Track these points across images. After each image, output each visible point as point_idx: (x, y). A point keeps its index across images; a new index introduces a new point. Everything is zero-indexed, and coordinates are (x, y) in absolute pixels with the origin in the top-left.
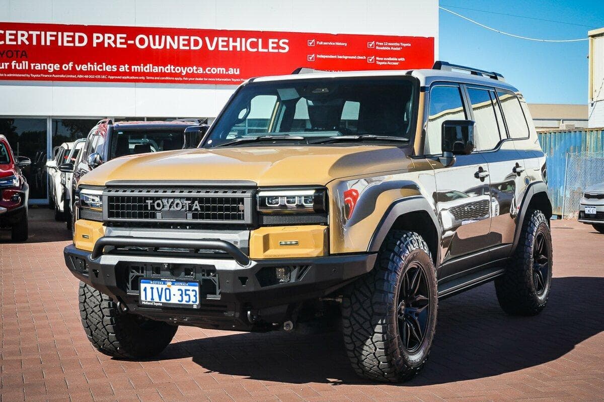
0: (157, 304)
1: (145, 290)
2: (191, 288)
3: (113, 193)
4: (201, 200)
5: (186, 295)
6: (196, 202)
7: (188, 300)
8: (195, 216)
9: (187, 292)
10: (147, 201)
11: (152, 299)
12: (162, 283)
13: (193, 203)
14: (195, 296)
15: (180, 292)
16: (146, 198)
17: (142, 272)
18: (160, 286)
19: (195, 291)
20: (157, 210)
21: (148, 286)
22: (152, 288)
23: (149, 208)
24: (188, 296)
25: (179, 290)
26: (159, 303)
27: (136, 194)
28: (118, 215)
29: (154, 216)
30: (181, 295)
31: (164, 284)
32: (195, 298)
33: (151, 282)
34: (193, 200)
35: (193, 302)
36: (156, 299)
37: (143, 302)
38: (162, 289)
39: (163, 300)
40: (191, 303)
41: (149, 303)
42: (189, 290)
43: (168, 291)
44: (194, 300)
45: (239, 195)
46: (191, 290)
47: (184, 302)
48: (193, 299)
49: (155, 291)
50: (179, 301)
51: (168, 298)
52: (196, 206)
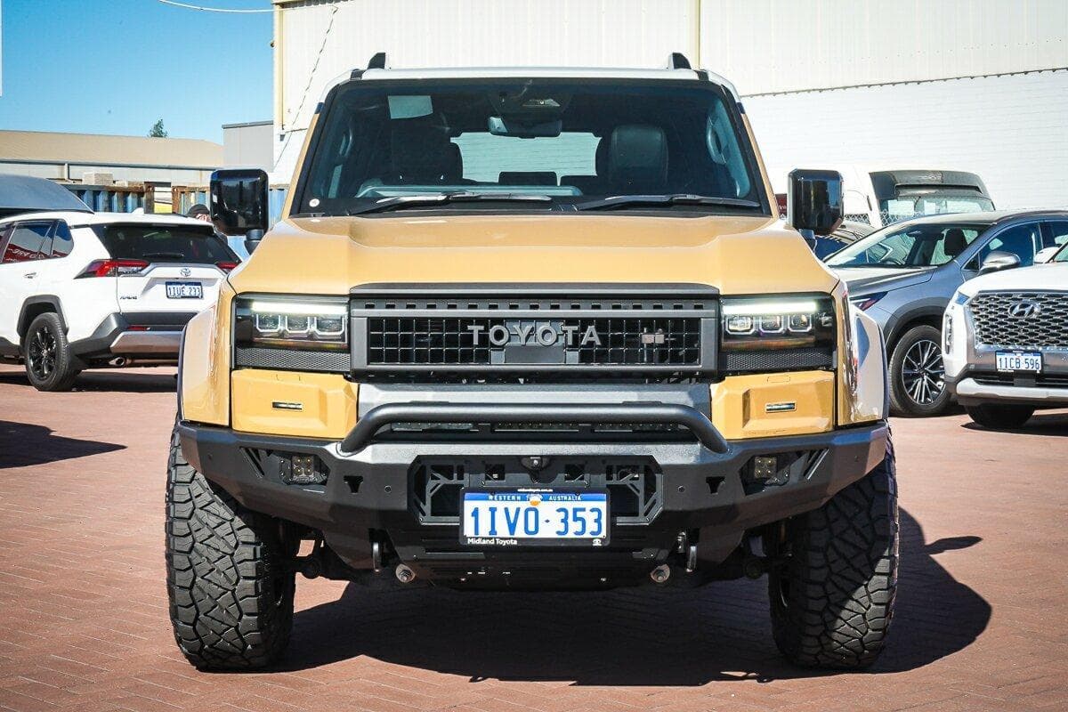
0: (504, 543)
1: (475, 513)
2: (589, 505)
3: (381, 312)
4: (601, 324)
5: (576, 519)
6: (591, 328)
7: (580, 529)
8: (585, 358)
9: (579, 514)
10: (470, 327)
11: (493, 531)
12: (519, 498)
13: (584, 329)
14: (598, 521)
15: (562, 515)
16: (469, 321)
17: (461, 477)
18: (512, 506)
19: (599, 511)
20: (493, 345)
21: (484, 506)
22: (493, 510)
23: (476, 342)
24: (580, 523)
25: (559, 510)
26: (510, 539)
27: (442, 312)
28: (391, 357)
29: (484, 357)
30: (565, 521)
31: (524, 499)
32: (596, 524)
33: (491, 497)
34: (585, 323)
35: (592, 533)
36: (503, 530)
37: (469, 541)
38: (518, 510)
39: (520, 533)
40: (587, 535)
41: (485, 542)
42: (584, 510)
43: (532, 515)
44: (596, 530)
45: (688, 312)
46: (588, 509)
47: (570, 535)
48: (591, 526)
49: (500, 516)
50: (558, 533)
51: (532, 528)
52: (591, 335)
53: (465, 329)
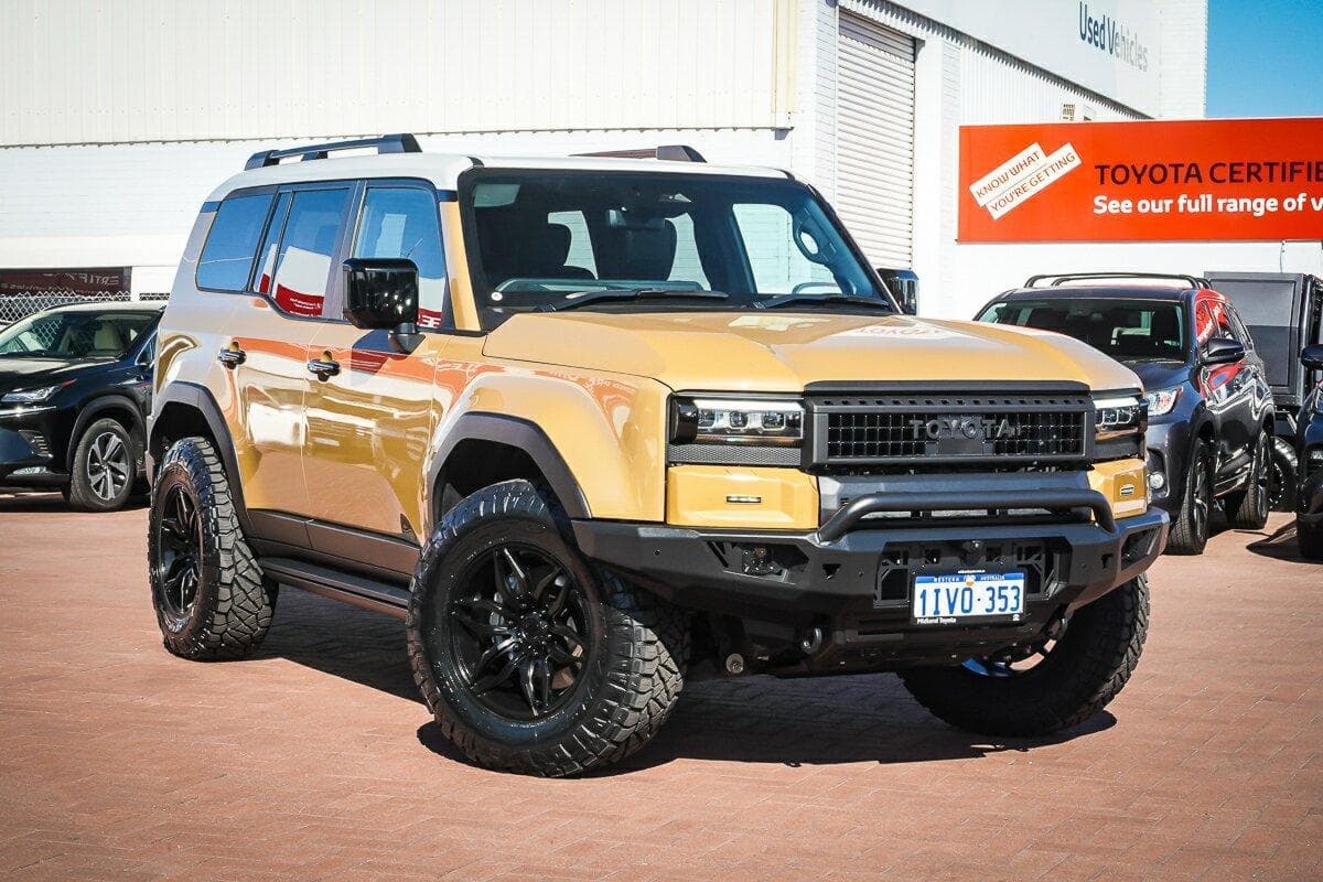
0: (946, 621)
1: (923, 595)
2: (1010, 583)
3: (837, 408)
4: (1012, 418)
5: (1000, 597)
6: (1004, 422)
7: (1003, 607)
8: (998, 450)
9: (1003, 592)
10: (911, 422)
11: (937, 612)
12: (958, 579)
13: (999, 423)
14: (1017, 598)
15: (990, 593)
16: (909, 416)
17: (905, 563)
18: (953, 586)
19: (1017, 588)
20: (929, 438)
21: (930, 588)
22: (937, 591)
23: (915, 436)
24: (1003, 600)
25: (988, 589)
26: (950, 617)
27: (889, 407)
28: (846, 451)
29: (920, 449)
30: (992, 599)
31: (961, 580)
32: (1015, 601)
33: (935, 579)
34: (1000, 417)
35: (1012, 609)
36: (944, 611)
37: (919, 621)
38: (957, 590)
39: (958, 612)
40: (1008, 611)
41: (931, 621)
42: (1006, 588)
43: (967, 594)
44: (1015, 606)
45: (1075, 407)
46: (1009, 587)
47: (996, 612)
48: (1012, 603)
49: (943, 595)
50: (987, 610)
51: (967, 607)
52: (1004, 428)
53: (906, 424)
